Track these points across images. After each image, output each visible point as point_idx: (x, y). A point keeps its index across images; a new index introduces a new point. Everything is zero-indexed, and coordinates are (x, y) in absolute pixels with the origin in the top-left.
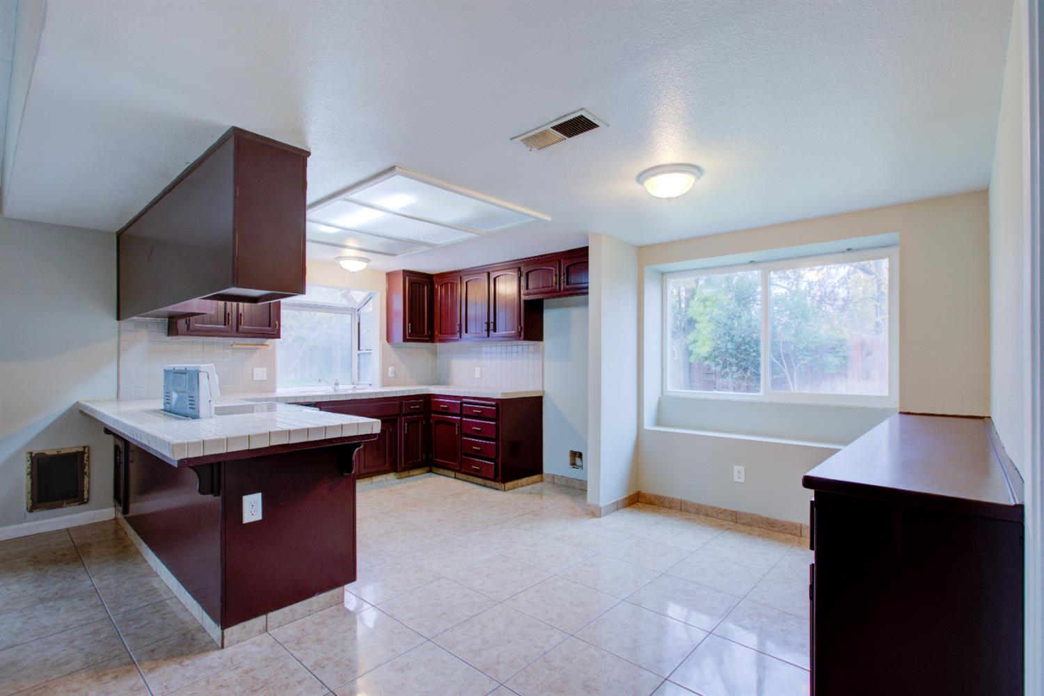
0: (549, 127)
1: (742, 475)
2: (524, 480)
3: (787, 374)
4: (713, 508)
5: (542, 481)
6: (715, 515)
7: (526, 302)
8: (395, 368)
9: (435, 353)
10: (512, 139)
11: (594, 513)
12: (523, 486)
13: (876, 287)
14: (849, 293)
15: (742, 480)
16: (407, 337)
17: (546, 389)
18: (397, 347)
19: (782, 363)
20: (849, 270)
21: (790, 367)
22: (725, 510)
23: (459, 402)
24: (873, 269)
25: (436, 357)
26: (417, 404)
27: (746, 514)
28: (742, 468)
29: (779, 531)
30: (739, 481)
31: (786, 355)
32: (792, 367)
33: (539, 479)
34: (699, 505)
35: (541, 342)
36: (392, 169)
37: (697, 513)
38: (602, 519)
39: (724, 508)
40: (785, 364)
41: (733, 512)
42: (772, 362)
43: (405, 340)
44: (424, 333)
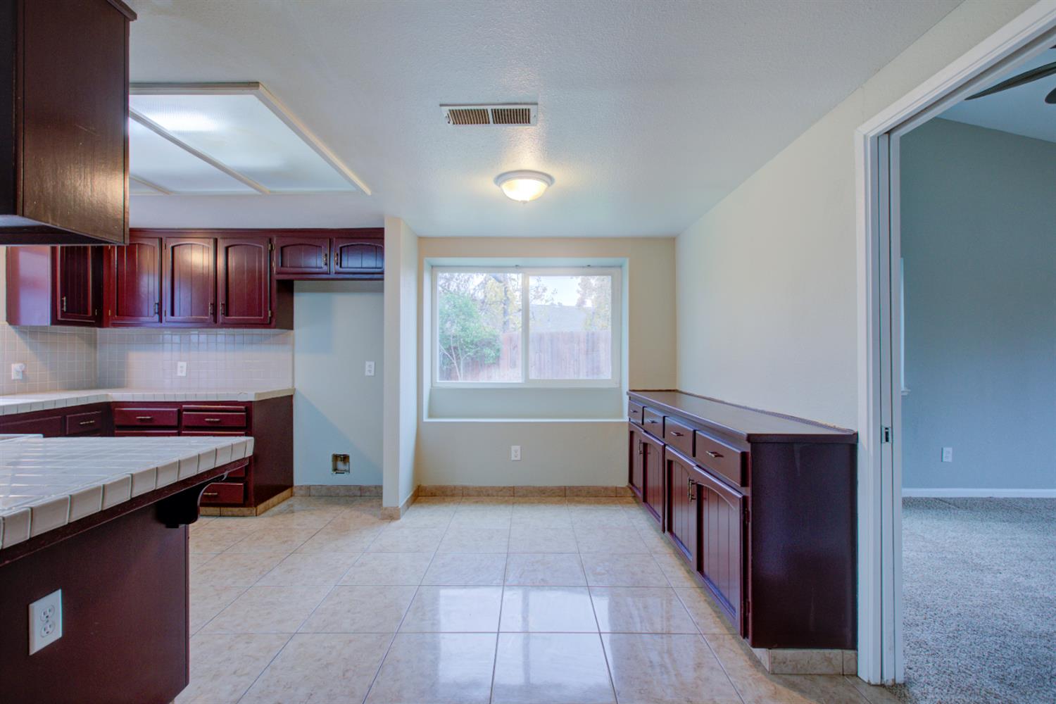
0: (489, 108)
1: (519, 453)
2: (275, 499)
3: (455, 364)
4: (493, 488)
5: (292, 496)
6: (495, 494)
7: (279, 281)
8: (26, 364)
9: (93, 343)
10: (441, 105)
11: (392, 516)
12: (274, 506)
13: (503, 294)
14: (485, 296)
15: (519, 458)
16: (59, 318)
17: (297, 386)
18: (32, 332)
19: (451, 355)
20: (486, 277)
21: (458, 358)
22: (504, 488)
23: (176, 409)
24: (502, 279)
25: (96, 347)
26: (89, 418)
27: (522, 487)
28: (518, 448)
29: (549, 496)
30: (516, 459)
31: (455, 348)
32: (459, 358)
33: (289, 494)
34: (480, 488)
35: (290, 331)
36: (252, 85)
37: (479, 495)
38: (403, 520)
39: (503, 485)
40: (454, 356)
41: (510, 487)
42: (444, 354)
43: (55, 321)
44: (86, 312)
